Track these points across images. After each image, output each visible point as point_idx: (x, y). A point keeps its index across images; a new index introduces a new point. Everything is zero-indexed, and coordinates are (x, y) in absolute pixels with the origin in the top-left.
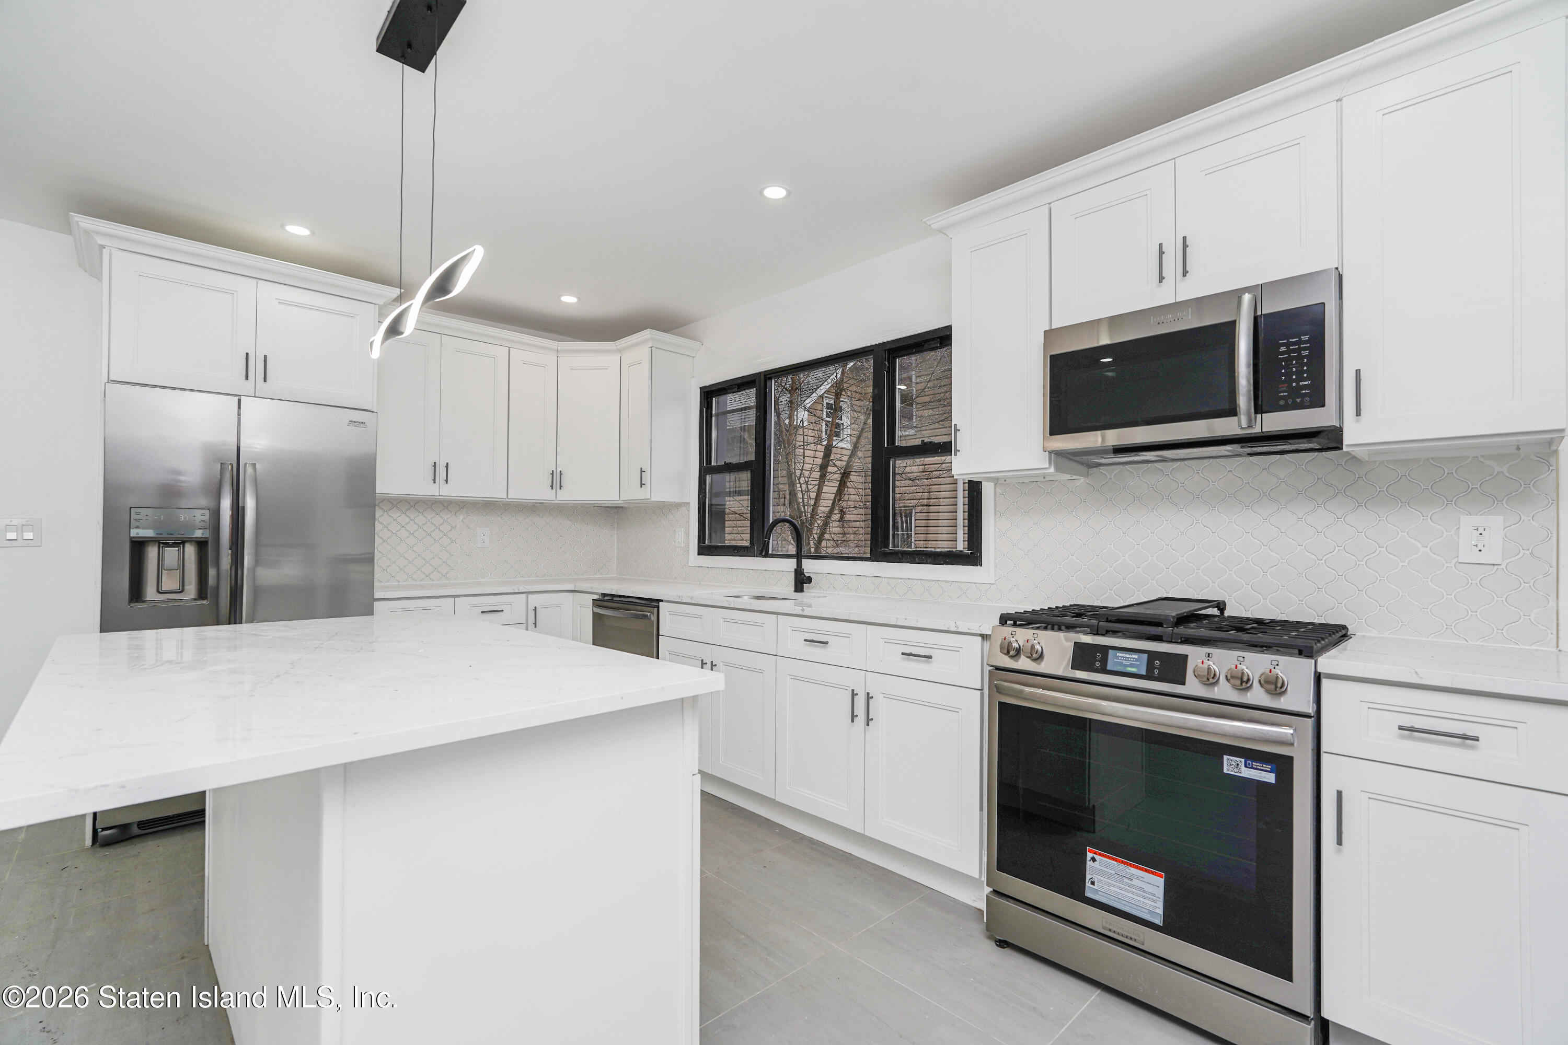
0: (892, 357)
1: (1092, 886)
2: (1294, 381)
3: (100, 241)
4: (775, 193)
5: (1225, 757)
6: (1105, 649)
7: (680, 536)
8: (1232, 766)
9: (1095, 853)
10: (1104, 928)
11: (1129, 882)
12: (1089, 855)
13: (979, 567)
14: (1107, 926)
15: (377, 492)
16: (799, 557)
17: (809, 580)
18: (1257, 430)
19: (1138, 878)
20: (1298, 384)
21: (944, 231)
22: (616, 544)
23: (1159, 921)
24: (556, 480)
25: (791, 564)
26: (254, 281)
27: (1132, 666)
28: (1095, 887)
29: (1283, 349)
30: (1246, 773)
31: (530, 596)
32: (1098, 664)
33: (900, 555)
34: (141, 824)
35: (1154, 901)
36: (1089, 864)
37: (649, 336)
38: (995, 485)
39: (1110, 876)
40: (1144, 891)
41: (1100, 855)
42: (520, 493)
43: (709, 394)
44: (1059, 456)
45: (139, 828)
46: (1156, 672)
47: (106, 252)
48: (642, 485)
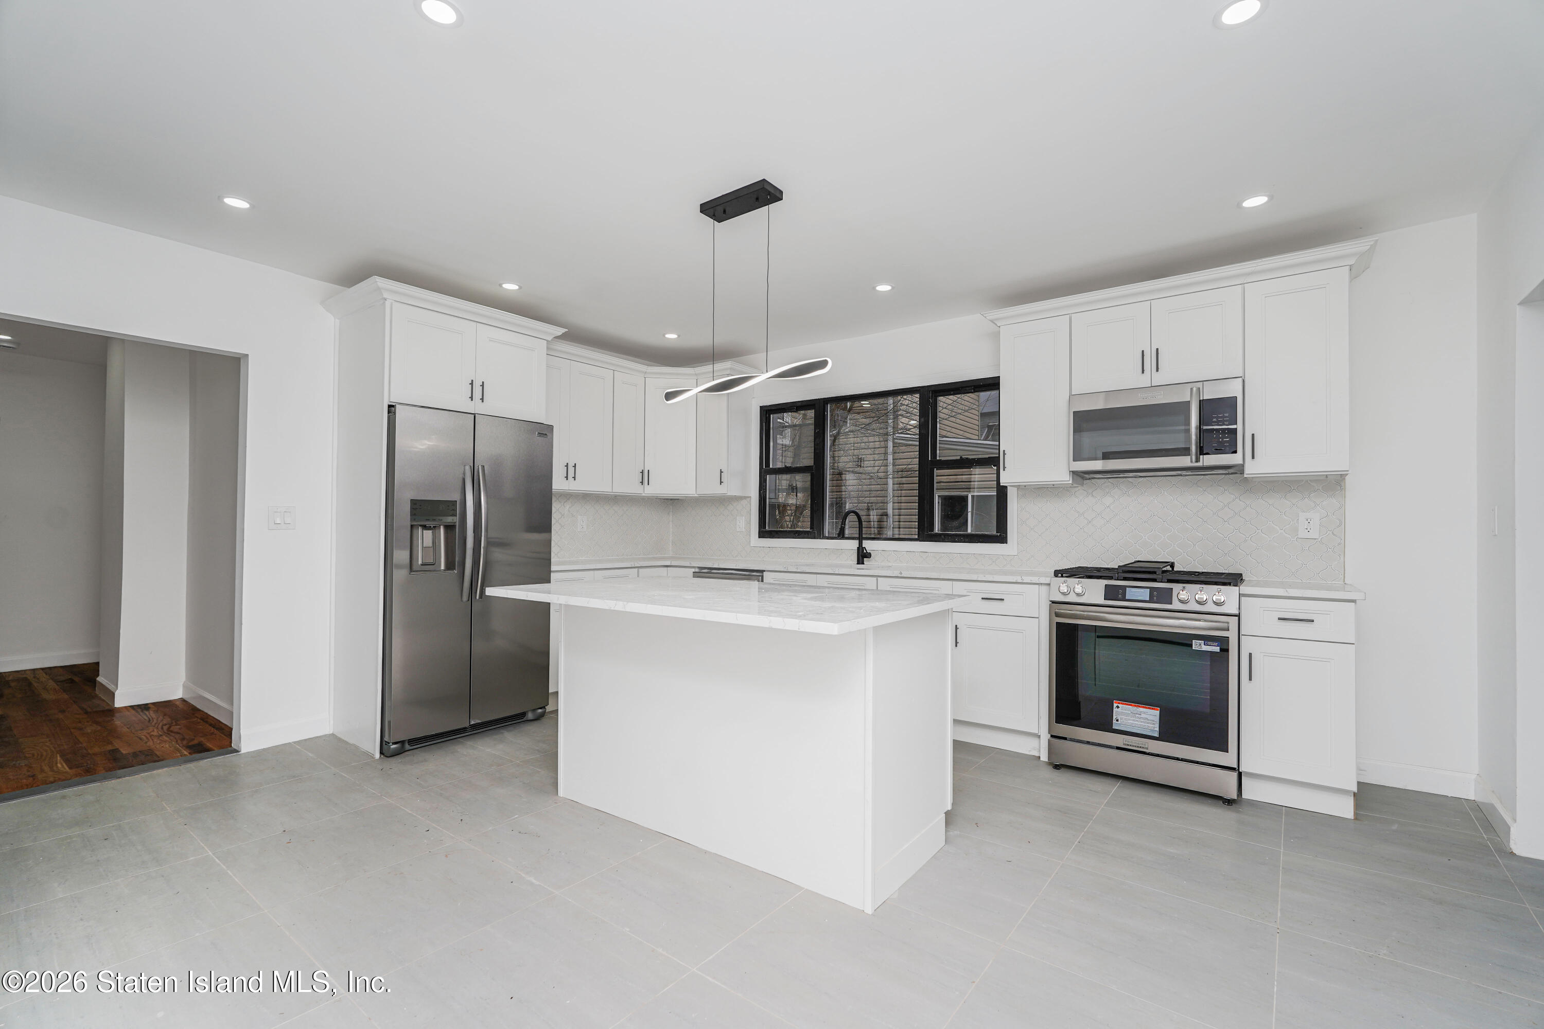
0: (934, 396)
1: (1117, 722)
2: (1220, 438)
3: (385, 295)
4: (884, 288)
5: (1194, 641)
6: (1124, 588)
7: (741, 523)
8: (1197, 645)
9: (1119, 703)
10: (1124, 744)
11: (1139, 716)
12: (1115, 705)
13: (1005, 544)
14: (1127, 743)
15: (553, 488)
16: (860, 539)
17: (868, 555)
18: (1200, 464)
19: (1144, 713)
20: (1222, 440)
21: (996, 322)
22: (671, 530)
23: (1157, 735)
24: (644, 477)
25: (854, 544)
26: (475, 323)
27: (1141, 596)
28: (1119, 722)
29: (1215, 420)
30: (1205, 648)
31: (641, 570)
32: (1120, 596)
33: (943, 536)
34: (410, 742)
35: (1153, 724)
36: (1115, 710)
37: (729, 366)
38: (1018, 489)
39: (1127, 715)
40: (1148, 720)
41: (1122, 703)
42: (621, 488)
43: (767, 412)
44: (1075, 474)
45: (409, 744)
46: (1155, 598)
47: (388, 303)
48: (721, 482)
